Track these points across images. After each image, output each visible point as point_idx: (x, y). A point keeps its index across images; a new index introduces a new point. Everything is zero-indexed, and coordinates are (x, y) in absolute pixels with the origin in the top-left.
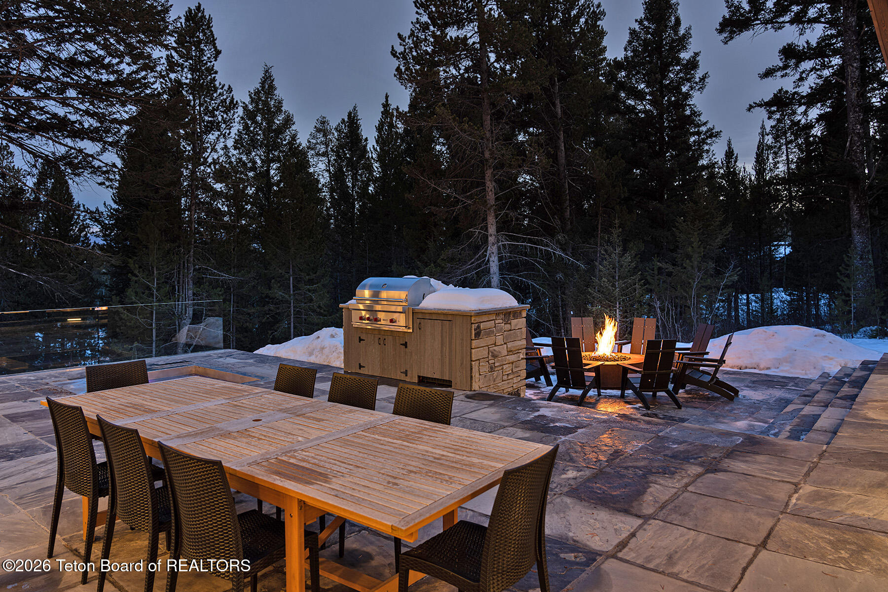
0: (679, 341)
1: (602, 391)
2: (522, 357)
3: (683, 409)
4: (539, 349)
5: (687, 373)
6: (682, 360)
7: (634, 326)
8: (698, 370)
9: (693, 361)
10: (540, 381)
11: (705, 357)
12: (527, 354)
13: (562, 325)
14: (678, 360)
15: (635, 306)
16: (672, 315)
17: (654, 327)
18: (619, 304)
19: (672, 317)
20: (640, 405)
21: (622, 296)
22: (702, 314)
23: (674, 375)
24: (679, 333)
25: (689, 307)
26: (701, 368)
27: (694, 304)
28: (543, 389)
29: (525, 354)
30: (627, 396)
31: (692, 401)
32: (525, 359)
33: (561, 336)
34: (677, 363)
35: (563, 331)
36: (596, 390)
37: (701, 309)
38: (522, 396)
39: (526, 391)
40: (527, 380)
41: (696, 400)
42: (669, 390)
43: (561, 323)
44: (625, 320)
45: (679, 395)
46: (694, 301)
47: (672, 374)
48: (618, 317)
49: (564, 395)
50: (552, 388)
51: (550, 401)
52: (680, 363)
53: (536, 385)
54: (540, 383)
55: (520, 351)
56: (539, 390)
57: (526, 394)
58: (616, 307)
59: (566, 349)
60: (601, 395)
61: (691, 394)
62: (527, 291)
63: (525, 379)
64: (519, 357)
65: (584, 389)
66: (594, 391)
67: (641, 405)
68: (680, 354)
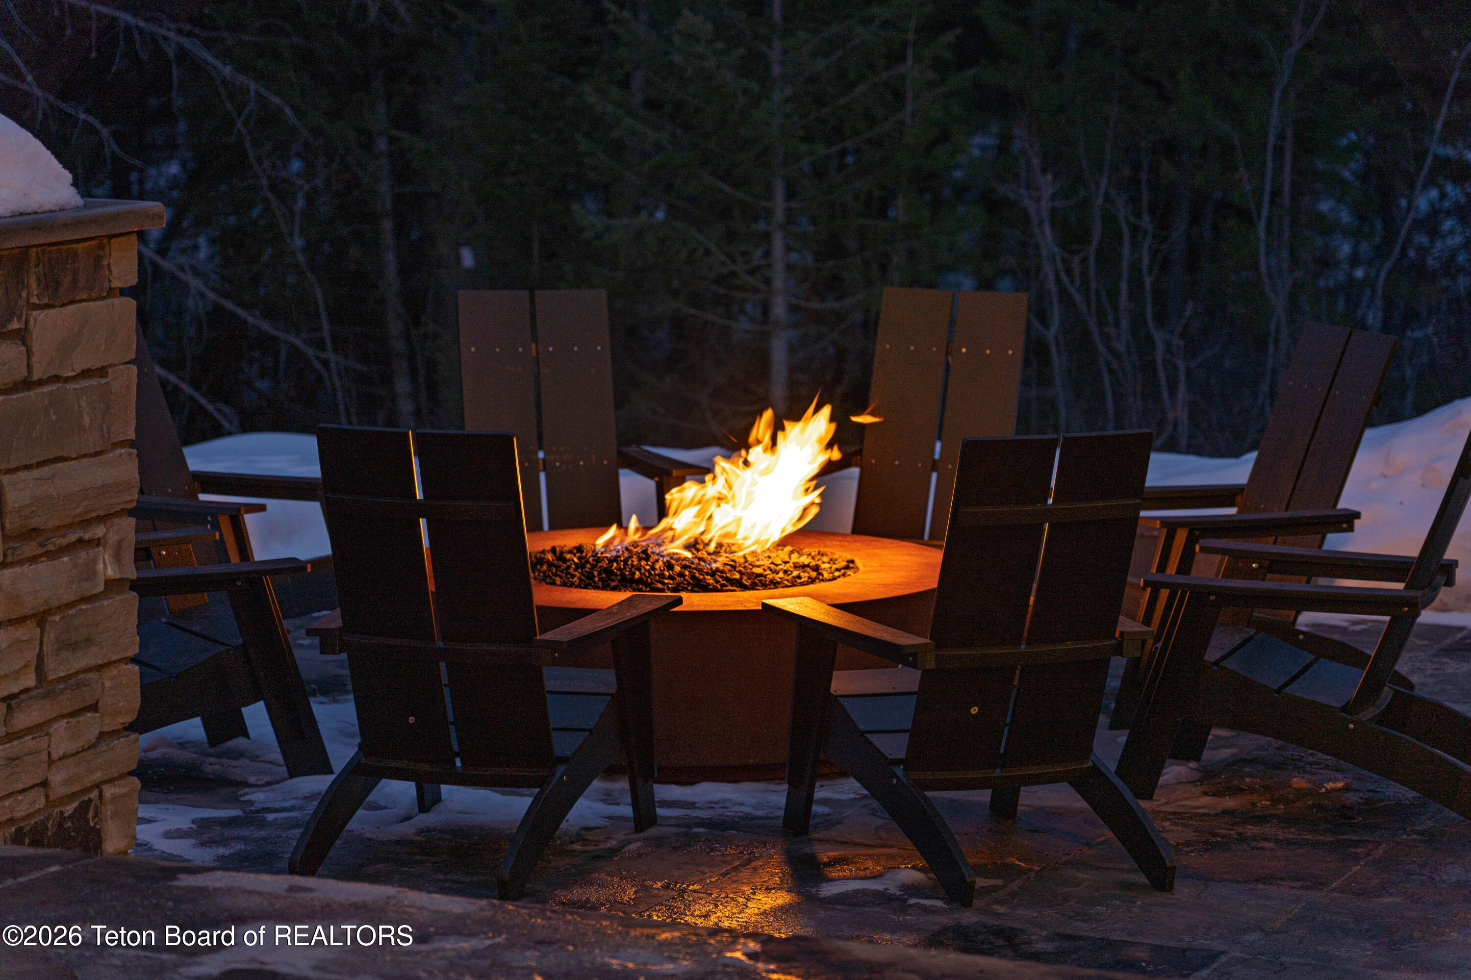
0: (1171, 447)
1: (666, 792)
2: (111, 572)
3: (1183, 891)
4: (235, 516)
5: (1211, 655)
6: (1185, 566)
7: (883, 347)
8: (1288, 633)
9: (1251, 575)
10: (239, 742)
11: (1336, 542)
12: (143, 553)
13: (398, 345)
14: (1162, 568)
15: (899, 211)
16: (1135, 267)
17: (1014, 352)
18: (791, 194)
19: (1136, 283)
20: (908, 875)
21: (809, 139)
22: (1325, 262)
23: (1134, 665)
24: (1173, 389)
25: (1246, 217)
26: (1307, 619)
27: (1276, 194)
28: (259, 797)
29: (129, 555)
30: (829, 822)
31: (1242, 839)
32: (134, 585)
33: (392, 421)
34: (1155, 587)
35: (402, 385)
36: (622, 785)
37: (1327, 228)
38: (112, 845)
39: (144, 811)
40: (146, 739)
41: (1268, 829)
42: (1095, 771)
43: (395, 328)
44: (830, 305)
45: (1159, 802)
46: (1278, 171)
47: (1118, 665)
48: (778, 283)
49: (407, 829)
50: (321, 783)
51: (312, 873)
52: (1173, 588)
53: (212, 766)
54: (238, 754)
55: (99, 531)
56: (234, 800)
57: (144, 832)
58: (768, 214)
59: (421, 509)
60: (653, 820)
61: (1234, 791)
62: (154, 102)
63: (139, 726)
64: (89, 574)
65: (540, 783)
66: (608, 798)
67: (918, 876)
68: (1171, 526)
